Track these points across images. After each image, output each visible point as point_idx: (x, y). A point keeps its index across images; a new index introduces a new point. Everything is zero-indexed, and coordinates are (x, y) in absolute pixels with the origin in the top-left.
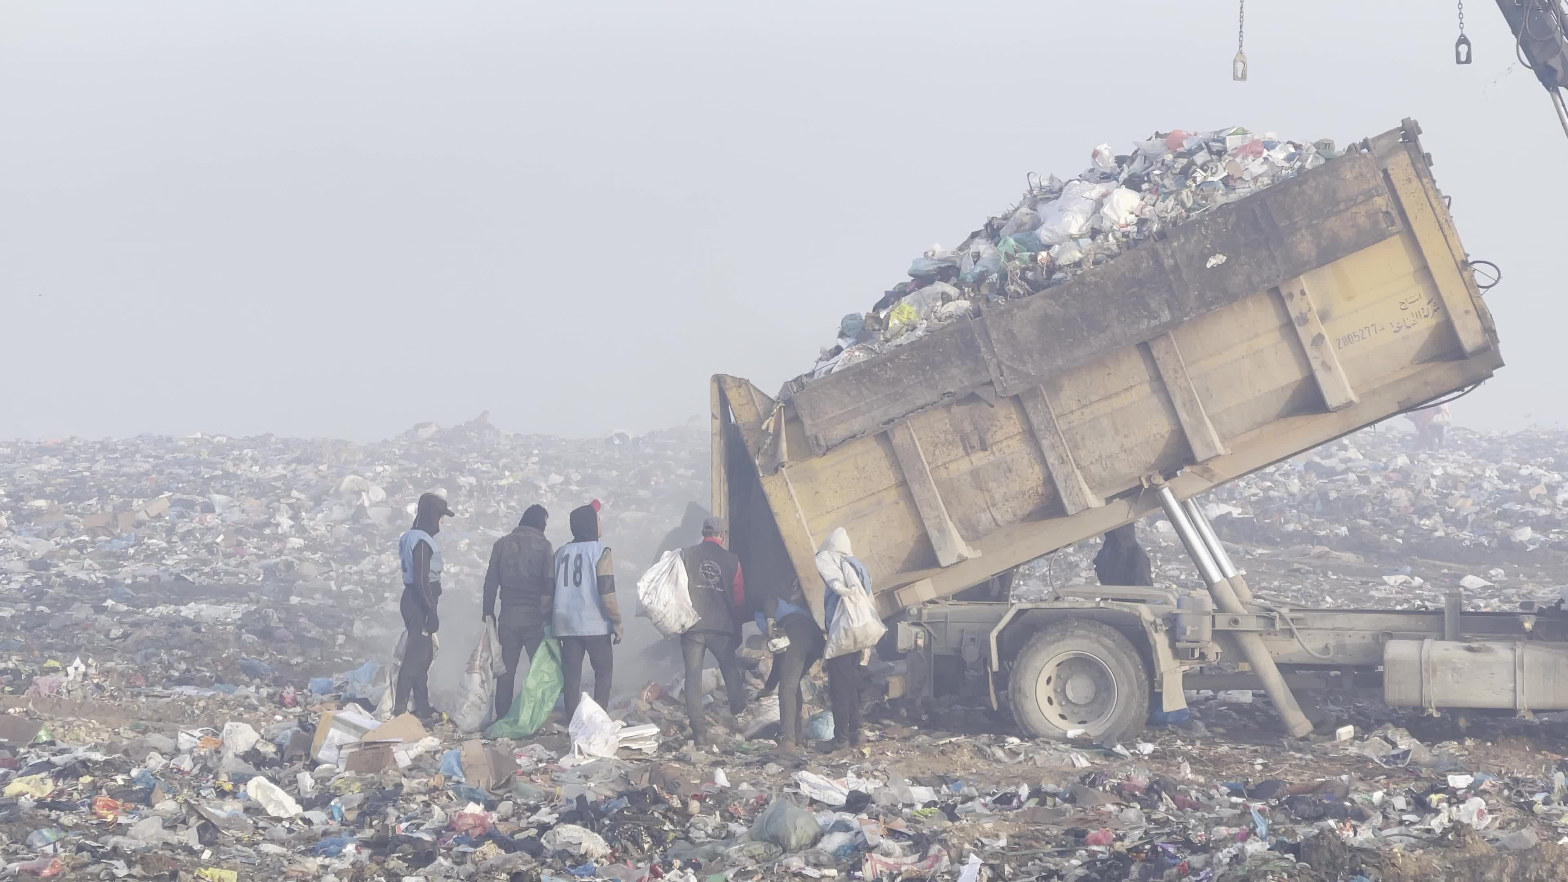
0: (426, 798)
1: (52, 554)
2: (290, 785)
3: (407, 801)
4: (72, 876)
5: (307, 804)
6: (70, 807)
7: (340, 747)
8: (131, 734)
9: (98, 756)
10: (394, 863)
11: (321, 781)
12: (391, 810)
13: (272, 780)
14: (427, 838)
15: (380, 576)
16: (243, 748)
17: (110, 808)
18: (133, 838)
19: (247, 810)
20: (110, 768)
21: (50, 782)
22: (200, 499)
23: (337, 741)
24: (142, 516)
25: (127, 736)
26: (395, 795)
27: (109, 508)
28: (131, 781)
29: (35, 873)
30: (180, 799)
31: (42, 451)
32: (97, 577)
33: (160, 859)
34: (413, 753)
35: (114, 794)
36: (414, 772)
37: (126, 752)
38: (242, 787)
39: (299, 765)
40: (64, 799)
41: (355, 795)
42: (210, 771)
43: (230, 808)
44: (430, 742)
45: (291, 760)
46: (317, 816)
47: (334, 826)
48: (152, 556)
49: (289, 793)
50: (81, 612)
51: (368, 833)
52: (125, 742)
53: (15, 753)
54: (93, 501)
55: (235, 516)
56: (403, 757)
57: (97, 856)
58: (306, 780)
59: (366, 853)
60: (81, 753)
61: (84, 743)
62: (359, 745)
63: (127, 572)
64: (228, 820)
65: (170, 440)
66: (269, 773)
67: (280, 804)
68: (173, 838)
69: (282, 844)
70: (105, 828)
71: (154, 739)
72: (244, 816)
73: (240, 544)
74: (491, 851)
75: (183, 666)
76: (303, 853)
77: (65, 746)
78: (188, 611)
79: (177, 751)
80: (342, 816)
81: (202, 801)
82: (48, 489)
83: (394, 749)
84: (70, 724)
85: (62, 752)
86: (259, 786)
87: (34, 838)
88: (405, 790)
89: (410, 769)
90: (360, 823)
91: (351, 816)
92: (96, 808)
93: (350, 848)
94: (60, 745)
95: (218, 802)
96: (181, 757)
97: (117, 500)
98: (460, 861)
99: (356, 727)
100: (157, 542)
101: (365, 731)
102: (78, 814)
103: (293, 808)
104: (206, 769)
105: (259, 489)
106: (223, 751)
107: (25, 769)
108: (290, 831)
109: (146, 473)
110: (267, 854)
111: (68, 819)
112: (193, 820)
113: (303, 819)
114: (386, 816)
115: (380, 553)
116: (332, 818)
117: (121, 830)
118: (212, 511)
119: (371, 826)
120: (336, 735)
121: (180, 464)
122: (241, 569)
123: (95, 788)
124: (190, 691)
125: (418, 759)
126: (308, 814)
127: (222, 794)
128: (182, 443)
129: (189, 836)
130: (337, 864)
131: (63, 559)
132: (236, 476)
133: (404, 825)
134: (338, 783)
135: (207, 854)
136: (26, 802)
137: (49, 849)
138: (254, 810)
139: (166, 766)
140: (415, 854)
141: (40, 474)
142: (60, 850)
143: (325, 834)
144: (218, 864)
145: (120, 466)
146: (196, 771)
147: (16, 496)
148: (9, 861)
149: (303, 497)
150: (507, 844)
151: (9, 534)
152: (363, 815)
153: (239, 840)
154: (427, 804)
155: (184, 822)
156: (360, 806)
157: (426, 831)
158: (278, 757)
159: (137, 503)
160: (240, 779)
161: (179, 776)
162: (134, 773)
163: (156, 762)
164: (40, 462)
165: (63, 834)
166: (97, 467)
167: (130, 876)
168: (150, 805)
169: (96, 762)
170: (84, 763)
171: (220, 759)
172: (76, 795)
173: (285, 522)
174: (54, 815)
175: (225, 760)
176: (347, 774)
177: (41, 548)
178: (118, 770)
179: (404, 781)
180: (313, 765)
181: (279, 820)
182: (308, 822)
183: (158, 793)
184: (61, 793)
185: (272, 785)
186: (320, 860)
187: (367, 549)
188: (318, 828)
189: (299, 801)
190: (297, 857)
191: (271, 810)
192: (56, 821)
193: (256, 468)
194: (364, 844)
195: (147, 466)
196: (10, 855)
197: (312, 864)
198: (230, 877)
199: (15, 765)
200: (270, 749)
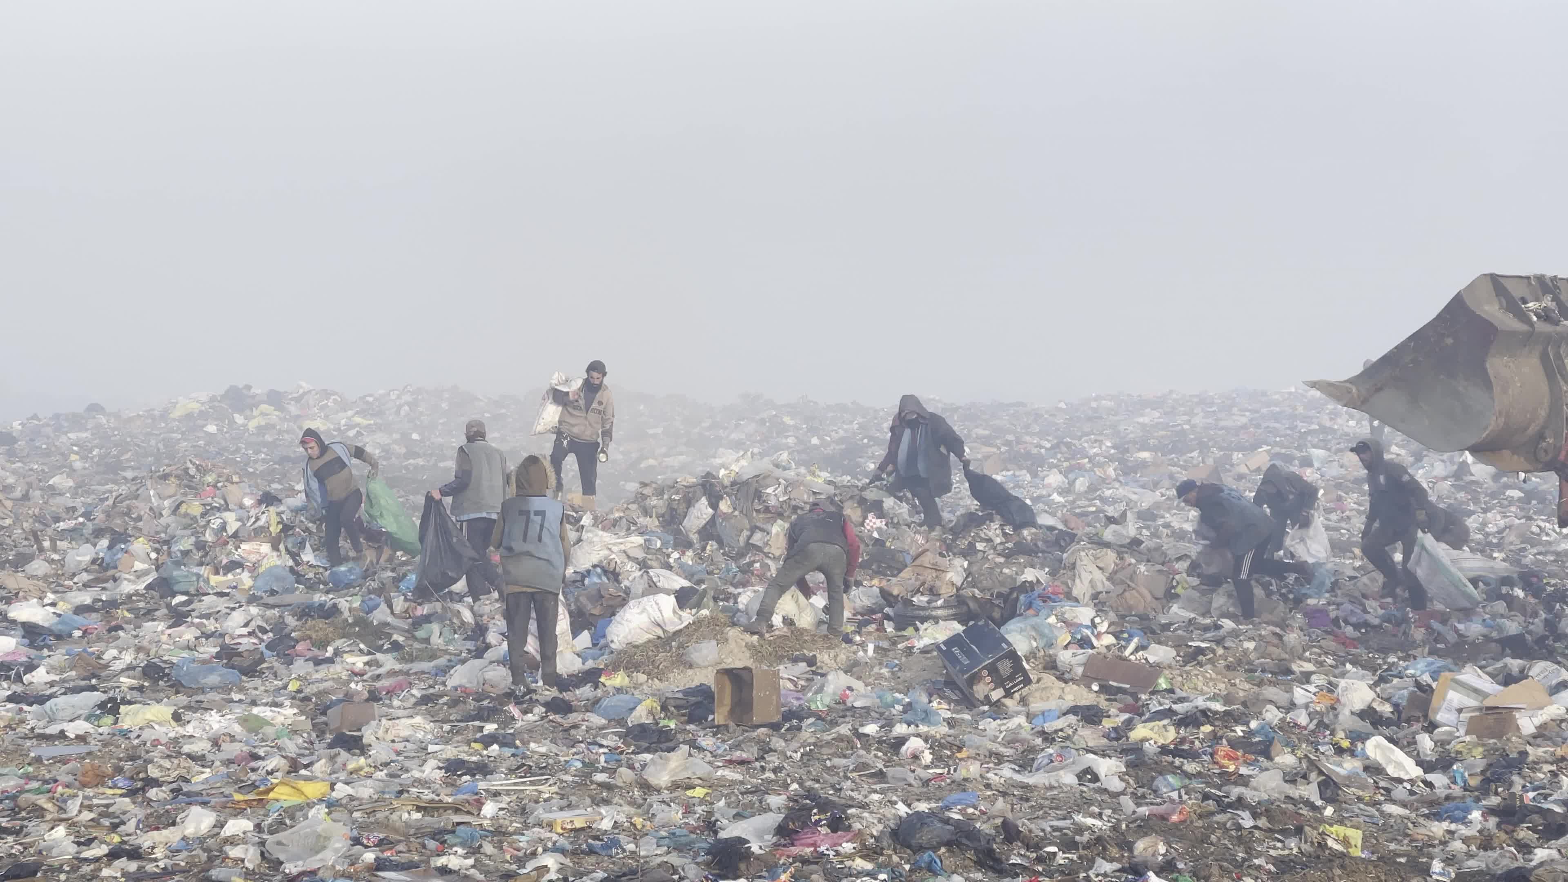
0: (1554, 768)
1: (1157, 505)
2: (1409, 746)
3: (1534, 770)
4: (1200, 823)
5: (1427, 767)
6: (1193, 755)
7: (1460, 711)
8: (1247, 686)
9: (1218, 707)
10: (1524, 833)
11: (1440, 743)
12: (1515, 778)
13: (1391, 740)
14: (1558, 809)
15: (1487, 535)
16: (1359, 706)
17: (1230, 758)
18: (1255, 789)
19: (1366, 769)
20: (1230, 719)
21: (1172, 729)
22: (1298, 454)
23: (1456, 704)
24: (1243, 469)
25: (1243, 687)
26: (1519, 762)
27: (1210, 461)
28: (1250, 733)
29: (1163, 818)
30: (1299, 754)
31: (1144, 404)
33: (1284, 812)
34: (1538, 720)
35: (1234, 744)
36: (1539, 741)
37: (1244, 704)
38: (1360, 746)
39: (1417, 726)
40: (1186, 747)
41: (1477, 759)
42: (1327, 727)
43: (1348, 766)
44: (1554, 710)
45: (1408, 721)
46: (1438, 779)
47: (1457, 790)
49: (1408, 754)
51: (1494, 801)
52: (1241, 694)
53: (1137, 699)
54: (1195, 454)
55: (1334, 471)
56: (1527, 724)
57: (1223, 807)
58: (1426, 742)
59: (1493, 821)
60: (1200, 702)
61: (1202, 693)
62: (1480, 709)
64: (1348, 777)
65: (1264, 394)
66: (1387, 732)
67: (1399, 765)
68: (1296, 792)
69: (1404, 805)
70: (1227, 778)
71: (1270, 692)
72: (1364, 775)
73: (1339, 499)
76: (1427, 817)
77: (1184, 694)
79: (1292, 706)
80: (1465, 782)
81: (1322, 757)
82: (1152, 442)
83: (1517, 715)
84: (1188, 673)
85: (1181, 700)
86: (1378, 746)
87: (1159, 783)
88: (1531, 758)
89: (1535, 737)
90: (1484, 789)
91: (1474, 782)
92: (1218, 758)
93: (1476, 815)
94: (1180, 693)
95: (1337, 759)
96: (1297, 712)
97: (1218, 454)
99: (1476, 691)
101: (1485, 695)
102: (1201, 762)
103: (1416, 772)
104: (1321, 725)
106: (1339, 708)
107: (1147, 715)
108: (1412, 793)
109: (1244, 427)
110: (1390, 815)
111: (1191, 767)
112: (1313, 776)
113: (1425, 782)
114: (1511, 784)
115: (1485, 511)
116: (1454, 782)
117: (1243, 781)
118: (1310, 465)
119: (1497, 794)
120: (1455, 697)
121: (1276, 417)
122: (1343, 525)
123: (1215, 738)
125: (1543, 727)
126: (1430, 777)
127: (1340, 751)
128: (1277, 397)
129: (1310, 791)
130: (1464, 831)
131: (1169, 510)
132: (1334, 431)
133: (1531, 795)
134: (1459, 747)
135: (1329, 811)
136: (1150, 748)
137: (1175, 795)
138: (1373, 769)
139: (1283, 720)
140: (1546, 827)
141: (1143, 426)
142: (1185, 797)
143: (1448, 798)
144: (1341, 822)
145: (1218, 420)
146: (1312, 726)
147: (1122, 448)
148: (1138, 805)
149: (1403, 452)
151: (1117, 485)
152: (1486, 781)
153: (1360, 799)
154: (1554, 774)
155: (1305, 777)
156: (1483, 772)
157: (1555, 802)
158: (1395, 717)
159: (1237, 456)
160: (1358, 737)
161: (1297, 731)
162: (1254, 724)
163: (1272, 715)
164: (1142, 415)
165: (1187, 781)
166: (1196, 420)
167: (1256, 827)
168: (1269, 758)
169: (1216, 713)
170: (1204, 712)
171: (1336, 716)
172: (1197, 742)
174: (1177, 761)
175: (1341, 717)
176: (1468, 738)
177: (1147, 499)
178: (1237, 721)
179: (1529, 748)
180: (1431, 727)
181: (1400, 781)
182: (1429, 785)
183: (1277, 746)
184: (1183, 741)
185: (1392, 746)
186: (1445, 825)
187: (1472, 507)
188: (1441, 792)
189: (1419, 763)
190: (1421, 820)
191: (1391, 771)
192: (1180, 768)
193: (1352, 423)
194: (1490, 811)
195: (1244, 420)
196: (1139, 800)
197: (1438, 828)
198: (1356, 836)
199: (1137, 711)
200: (1386, 709)
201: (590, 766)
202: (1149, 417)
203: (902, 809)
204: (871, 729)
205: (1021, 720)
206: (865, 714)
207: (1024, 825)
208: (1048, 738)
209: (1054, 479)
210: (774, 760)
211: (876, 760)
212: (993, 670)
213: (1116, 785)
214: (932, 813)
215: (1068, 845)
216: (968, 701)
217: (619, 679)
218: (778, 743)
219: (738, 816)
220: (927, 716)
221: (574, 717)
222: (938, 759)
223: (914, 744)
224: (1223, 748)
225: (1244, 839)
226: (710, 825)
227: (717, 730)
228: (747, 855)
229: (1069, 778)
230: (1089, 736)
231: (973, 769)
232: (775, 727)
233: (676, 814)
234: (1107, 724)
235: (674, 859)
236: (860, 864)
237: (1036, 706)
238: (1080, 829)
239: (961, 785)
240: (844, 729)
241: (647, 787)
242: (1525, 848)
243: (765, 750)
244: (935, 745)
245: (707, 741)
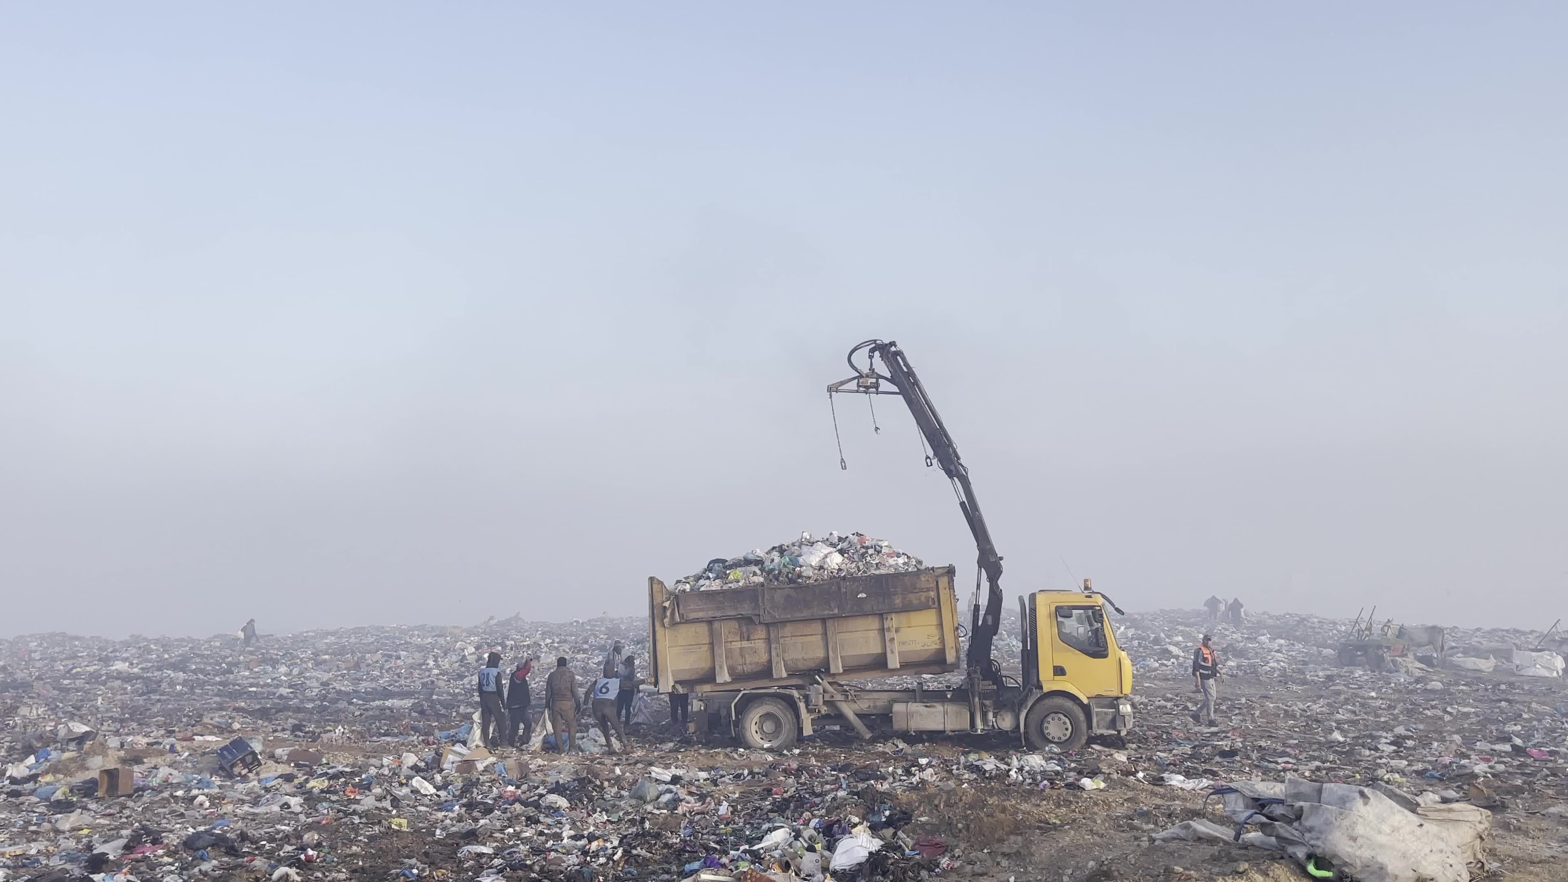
0: (490, 784)
1: (330, 679)
2: (431, 780)
3: (482, 786)
4: (335, 823)
5: (438, 788)
6: (335, 792)
7: (453, 763)
8: (363, 759)
9: (348, 770)
10: (476, 814)
11: (444, 778)
12: (475, 790)
13: (423, 778)
14: (490, 802)
15: (472, 685)
16: (411, 764)
17: (352, 792)
18: (363, 805)
19: (412, 792)
20: (353, 774)
21: (326, 781)
22: (395, 653)
23: (451, 760)
24: (370, 662)
25: (361, 760)
26: (476, 783)
27: (356, 659)
28: (362, 780)
29: (319, 823)
30: (383, 787)
31: (328, 634)
32: (350, 689)
33: (374, 815)
34: (484, 765)
35: (354, 786)
36: (485, 773)
37: (360, 767)
38: (410, 781)
39: (435, 771)
40: (332, 789)
41: (459, 783)
42: (396, 774)
43: (405, 790)
44: (492, 759)
45: (431, 769)
46: (442, 793)
47: (450, 797)
48: (374, 679)
49: (430, 783)
50: (342, 705)
51: (465, 800)
52: (360, 763)
53: (311, 769)
54: (349, 656)
55: (410, 661)
56: (480, 766)
57: (346, 814)
58: (438, 778)
59: (464, 809)
60: (340, 768)
61: (342, 764)
62: (461, 762)
63: (363, 686)
64: (404, 796)
65: (382, 628)
66: (422, 774)
67: (426, 788)
68: (379, 805)
69: (427, 807)
70: (351, 801)
71: (373, 761)
72: (411, 794)
73: (411, 673)
74: (518, 807)
75: (386, 728)
76: (435, 810)
77: (334, 765)
78: (388, 703)
79: (382, 766)
80: (453, 793)
81: (393, 788)
82: (330, 651)
83: (476, 762)
84: (336, 755)
85: (333, 767)
86: (417, 781)
87: (319, 806)
88: (481, 781)
89: (483, 771)
90: (461, 797)
91: (457, 793)
92: (346, 793)
93: (457, 807)
94: (332, 765)
95: (400, 788)
96: (384, 769)
97: (359, 655)
98: (505, 811)
99: (460, 754)
100: (376, 673)
101: (464, 755)
102: (339, 795)
103: (432, 790)
104: (394, 774)
105: (420, 648)
106: (402, 765)
107: (316, 776)
108: (431, 800)
109: (372, 643)
110: (421, 811)
111: (334, 798)
112: (388, 797)
113: (436, 795)
114: (472, 793)
115: (472, 675)
116: (449, 794)
117: (358, 802)
118: (400, 659)
119: (466, 797)
120: (451, 757)
121: (387, 638)
122: (412, 684)
123: (346, 784)
124: (389, 739)
125: (487, 766)
126: (438, 793)
127: (401, 785)
128: (388, 629)
129: (387, 804)
130: (451, 815)
131: (335, 681)
132: (411, 643)
133: (480, 797)
134: (452, 779)
135: (394, 812)
136: (316, 791)
137: (325, 812)
138: (415, 791)
139: (378, 773)
140: (485, 809)
141: (326, 643)
142: (330, 812)
143: (446, 801)
144: (399, 817)
145: (361, 640)
146: (390, 775)
147: (316, 654)
148: (307, 818)
149: (439, 652)
150: (525, 804)
151: (312, 671)
152: (462, 792)
153: (408, 805)
154: (491, 787)
155: (385, 798)
156: (461, 789)
157: (490, 799)
158: (426, 768)
159: (368, 656)
160: (409, 778)
161: (383, 777)
162: (364, 776)
163: (373, 771)
164: (327, 639)
165: (332, 804)
166: (351, 641)
167: (360, 823)
168: (370, 791)
169: (347, 772)
170: (341, 772)
171: (401, 769)
172: (338, 787)
173: (431, 663)
174: (328, 796)
175: (403, 770)
176: (456, 775)
177: (325, 677)
178: (357, 776)
179: (481, 777)
180: (441, 770)
181: (426, 795)
182: (438, 796)
183: (374, 785)
184: (331, 786)
185: (423, 781)
186: (443, 813)
187: (466, 674)
188: (443, 799)
189: (434, 787)
190: (434, 812)
191: (422, 791)
192: (329, 798)
193: (419, 640)
194: (464, 805)
195: (373, 639)
196: (308, 815)
197: (440, 815)
198: (404, 822)
199: (311, 774)
200: (422, 764)
201: (28, 823)
202: (331, 639)
203: (191, 830)
204: (180, 793)
205: (255, 783)
206: (178, 786)
207: (251, 832)
208: (267, 790)
209: (283, 669)
210: (127, 812)
211: (180, 808)
212: (243, 760)
213: (298, 809)
214: (206, 831)
215: (271, 840)
216: (230, 776)
217: (49, 778)
218: (130, 804)
219: (105, 842)
220: (209, 785)
221: (22, 799)
222: (212, 804)
223: (201, 798)
224: (350, 787)
225: (355, 828)
226: (89, 847)
227: (98, 800)
228: (107, 861)
229: (276, 808)
230: (288, 787)
231: (230, 808)
232: (130, 796)
233: (72, 844)
234: (296, 781)
235: (68, 866)
236: (166, 859)
237: (263, 776)
238: (278, 832)
239: (222, 816)
240: (166, 794)
241: (57, 832)
242: (476, 820)
243: (124, 807)
244: (211, 798)
245: (93, 806)
